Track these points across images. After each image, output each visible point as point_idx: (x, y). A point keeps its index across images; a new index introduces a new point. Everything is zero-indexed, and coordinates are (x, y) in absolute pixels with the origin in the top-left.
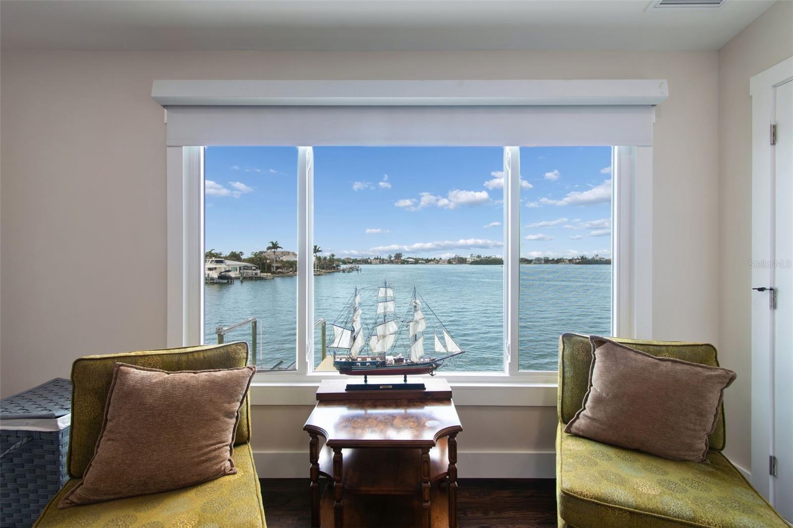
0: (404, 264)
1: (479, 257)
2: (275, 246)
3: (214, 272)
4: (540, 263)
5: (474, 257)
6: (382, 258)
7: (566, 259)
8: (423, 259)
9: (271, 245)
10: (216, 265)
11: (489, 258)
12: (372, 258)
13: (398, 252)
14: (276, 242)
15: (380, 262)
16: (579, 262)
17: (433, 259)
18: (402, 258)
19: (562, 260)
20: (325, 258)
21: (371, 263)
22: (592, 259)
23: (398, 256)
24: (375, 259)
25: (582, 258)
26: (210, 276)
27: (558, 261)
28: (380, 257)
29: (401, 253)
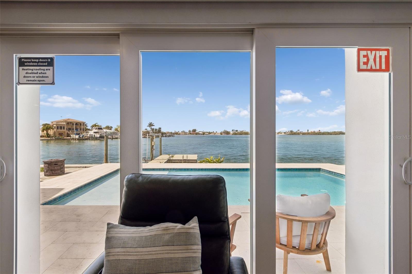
0: (197, 135)
1: (237, 131)
3: (97, 134)
5: (234, 131)
6: (185, 132)
8: (207, 132)
10: (98, 130)
11: (242, 132)
12: (180, 132)
13: (194, 129)
15: (185, 134)
16: (289, 134)
17: (212, 132)
18: (196, 132)
19: (280, 133)
20: (156, 129)
21: (180, 134)
22: (296, 132)
23: (194, 131)
24: (182, 132)
25: (291, 132)
26: (95, 136)
28: (185, 131)
29: (196, 129)
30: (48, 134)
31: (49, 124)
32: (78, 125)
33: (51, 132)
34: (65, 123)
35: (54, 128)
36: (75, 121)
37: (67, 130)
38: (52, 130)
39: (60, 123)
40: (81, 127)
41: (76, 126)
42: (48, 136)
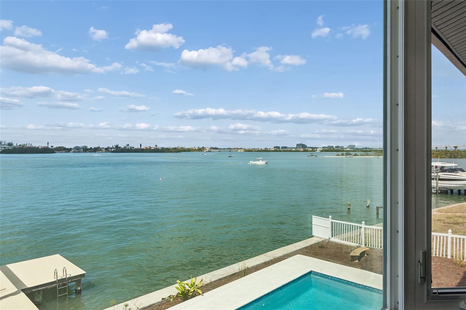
1: (10, 144)
4: (78, 152)
5: (4, 145)
7: (103, 148)
11: (23, 146)
16: (114, 150)
19: (100, 149)
22: (124, 148)
25: (117, 147)
27: (96, 150)
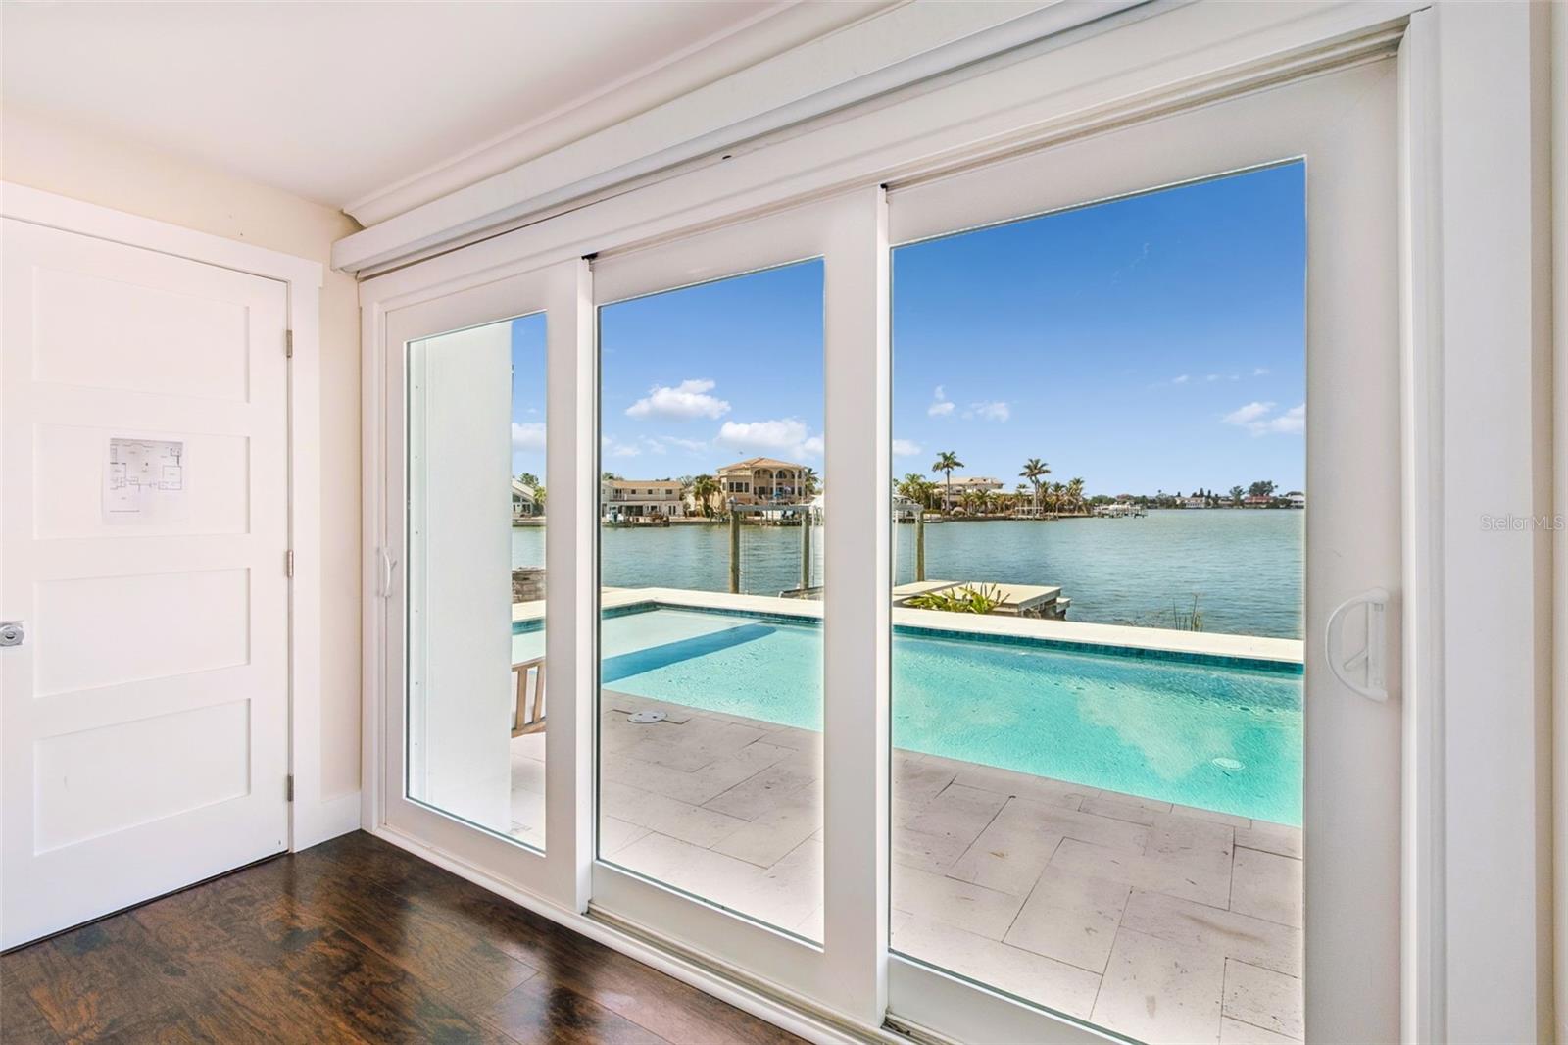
0: (1278, 508)
2: (948, 462)
6: (1213, 495)
9: (941, 459)
12: (1187, 495)
13: (1259, 480)
14: (953, 453)
15: (1208, 504)
18: (1271, 495)
20: (1058, 487)
21: (1183, 506)
23: (1261, 490)
24: (1194, 495)
28: (1210, 492)
29: (1270, 483)
30: (707, 507)
31: (711, 478)
32: (785, 477)
33: (715, 501)
34: (748, 473)
35: (721, 487)
36: (776, 464)
37: (755, 493)
38: (716, 493)
39: (738, 473)
40: (793, 482)
41: (780, 480)
42: (708, 510)
